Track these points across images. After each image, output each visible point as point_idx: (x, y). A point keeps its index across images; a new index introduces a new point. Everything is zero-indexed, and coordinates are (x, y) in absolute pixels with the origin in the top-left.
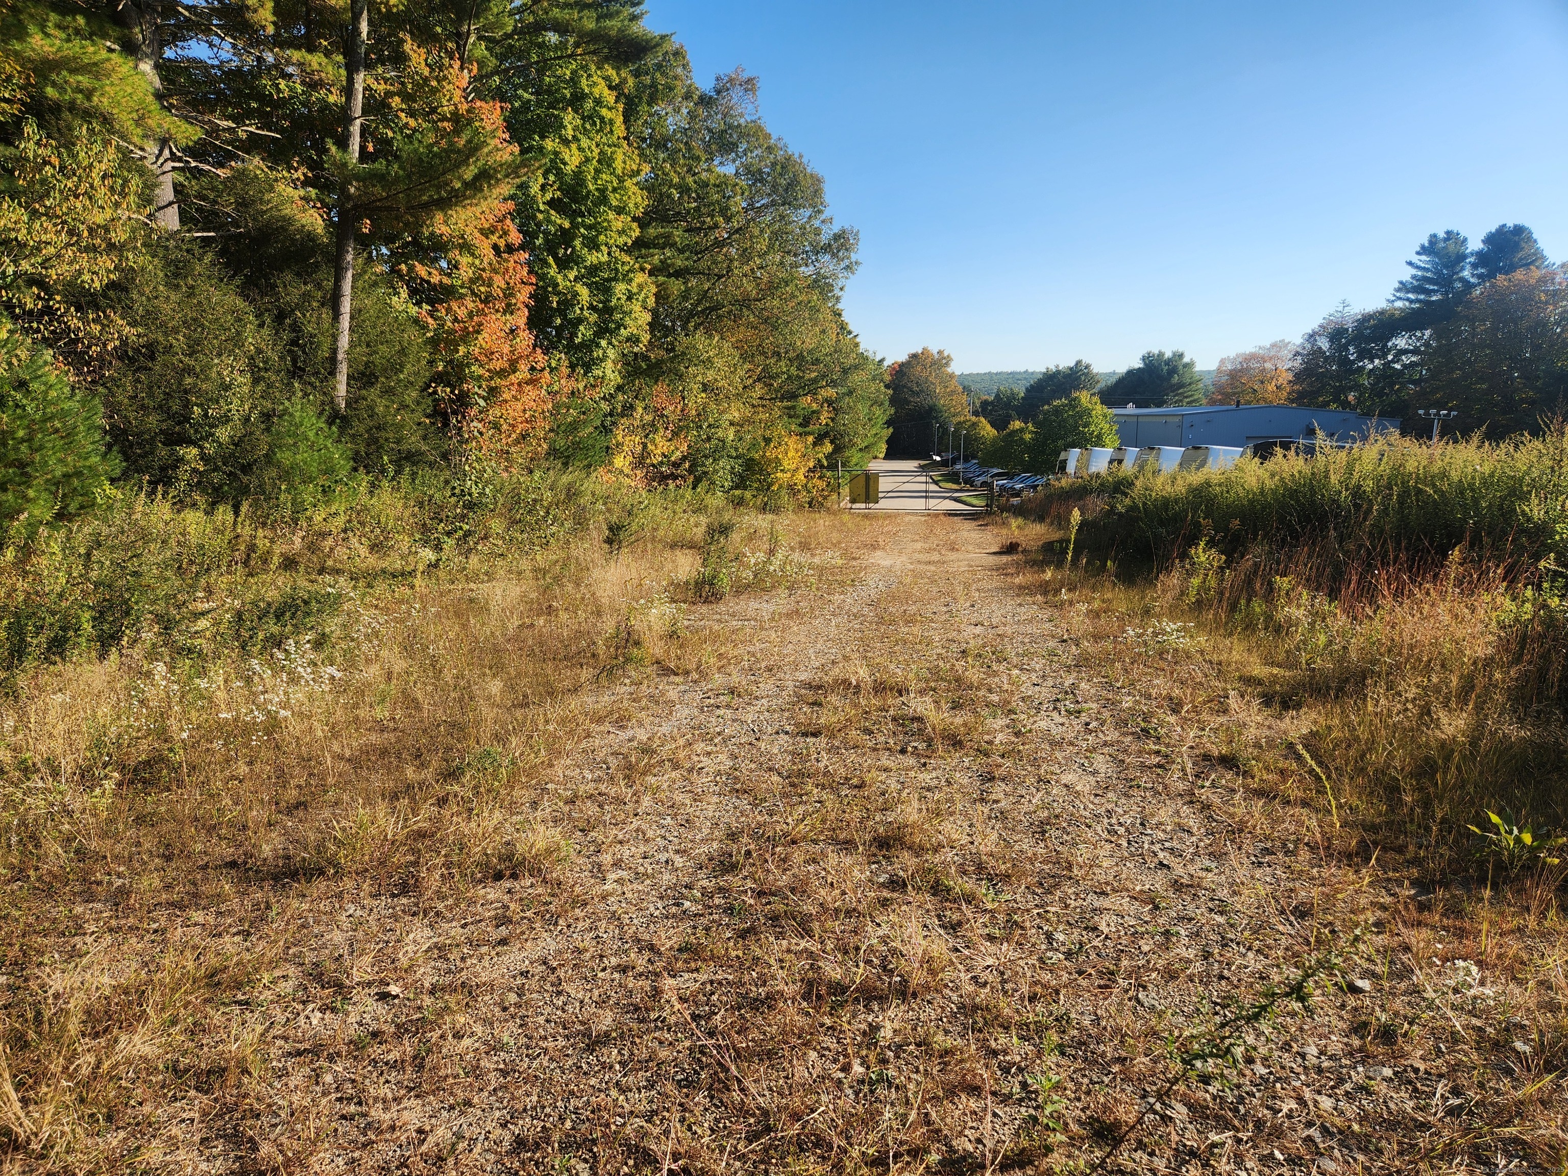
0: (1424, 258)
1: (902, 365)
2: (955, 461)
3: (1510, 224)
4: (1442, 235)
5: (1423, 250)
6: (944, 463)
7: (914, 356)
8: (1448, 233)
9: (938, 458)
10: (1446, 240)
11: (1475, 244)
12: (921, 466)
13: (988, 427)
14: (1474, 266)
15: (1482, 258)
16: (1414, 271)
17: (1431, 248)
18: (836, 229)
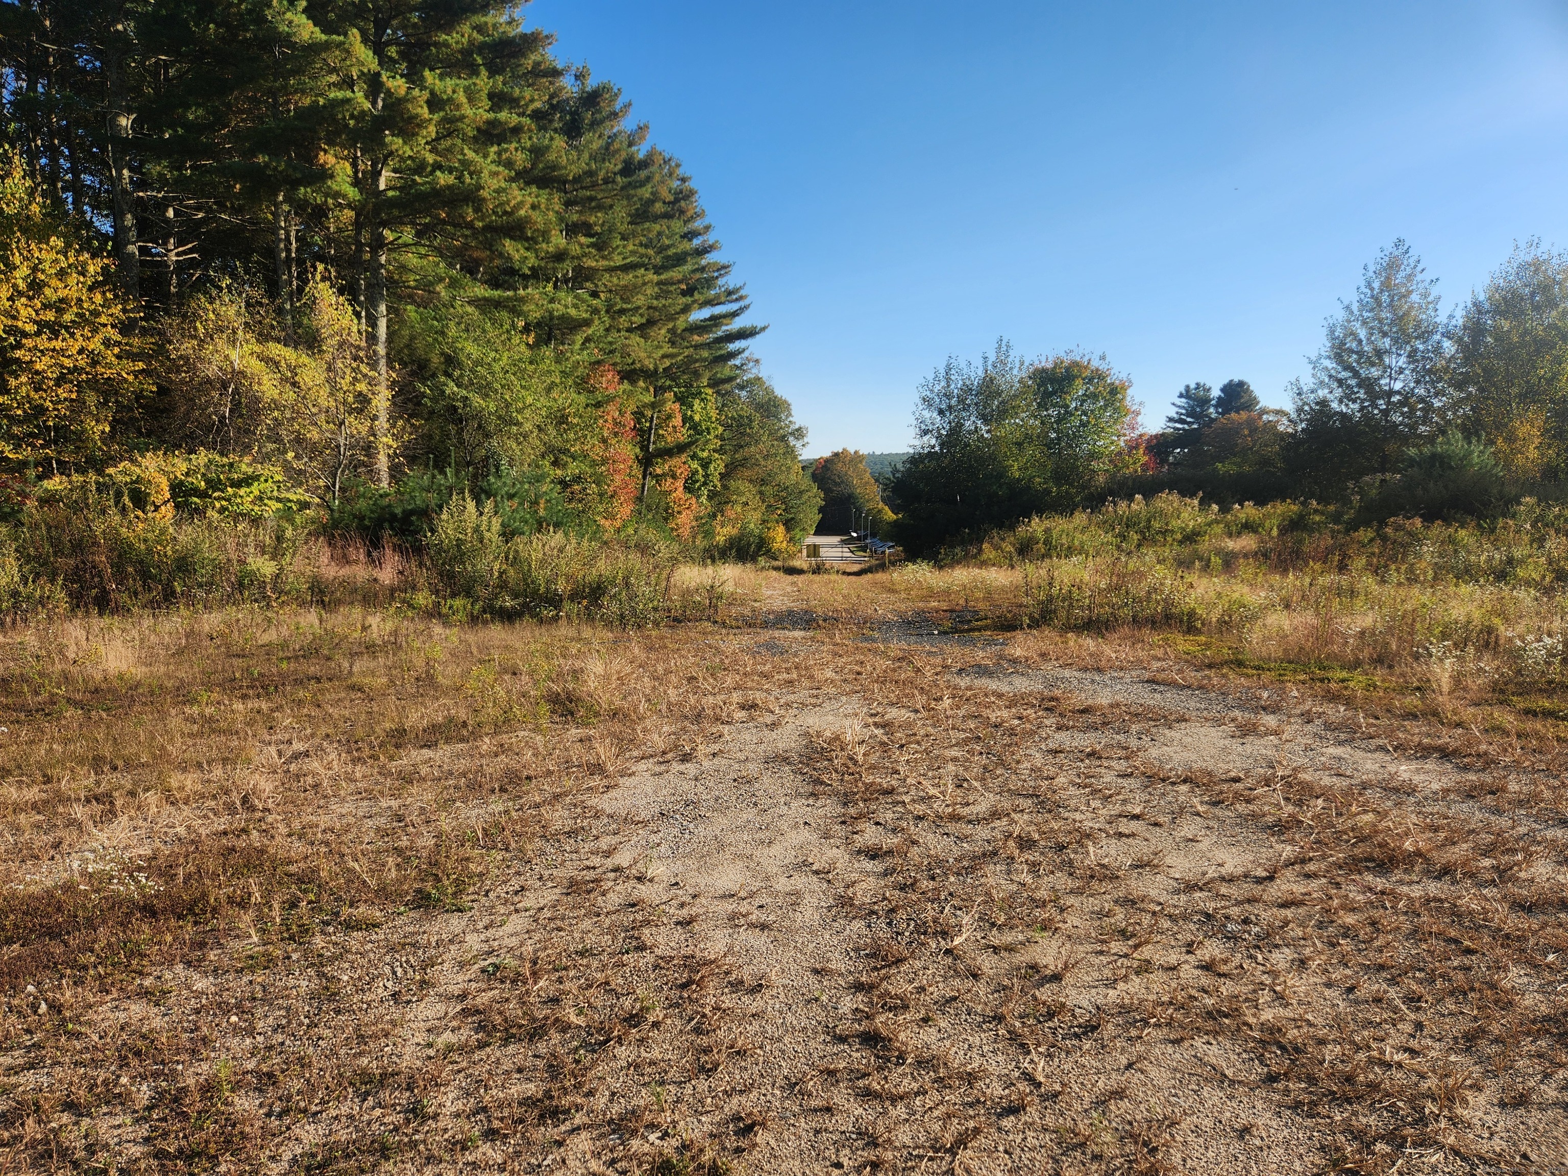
0: (1184, 400)
1: (827, 461)
2: (865, 537)
3: (1236, 380)
4: (1193, 386)
5: (1181, 396)
6: (858, 538)
7: (836, 455)
8: (1198, 384)
9: (855, 535)
10: (1196, 389)
11: (1216, 393)
12: (842, 541)
13: (890, 513)
14: (1216, 406)
15: (1220, 402)
16: (1177, 409)
17: (1186, 394)
18: (797, 426)
